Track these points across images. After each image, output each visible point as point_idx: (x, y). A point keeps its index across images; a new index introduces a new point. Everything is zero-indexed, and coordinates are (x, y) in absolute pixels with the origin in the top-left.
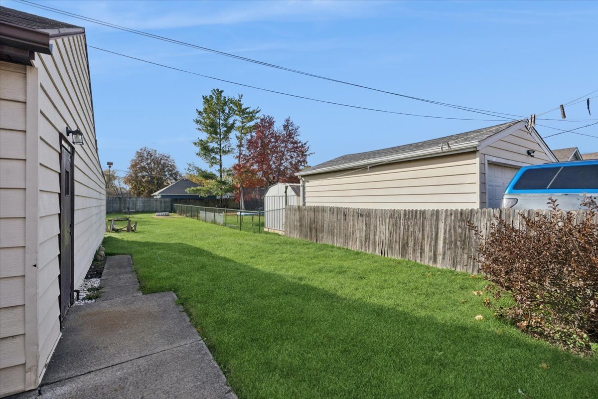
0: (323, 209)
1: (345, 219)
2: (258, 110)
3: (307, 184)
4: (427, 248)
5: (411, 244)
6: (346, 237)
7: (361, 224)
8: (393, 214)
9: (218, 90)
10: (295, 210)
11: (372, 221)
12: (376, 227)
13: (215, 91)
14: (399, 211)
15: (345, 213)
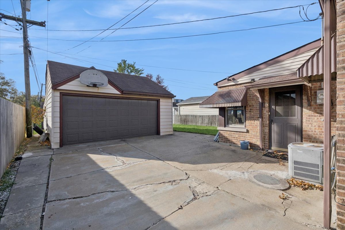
0: (189, 115)
1: (196, 118)
2: (143, 70)
3: (181, 108)
4: (216, 123)
5: (213, 123)
6: (196, 123)
7: (200, 119)
8: (209, 116)
9: (124, 60)
10: (179, 116)
11: (204, 118)
12: (204, 119)
13: (123, 60)
14: (210, 115)
15: (196, 116)
